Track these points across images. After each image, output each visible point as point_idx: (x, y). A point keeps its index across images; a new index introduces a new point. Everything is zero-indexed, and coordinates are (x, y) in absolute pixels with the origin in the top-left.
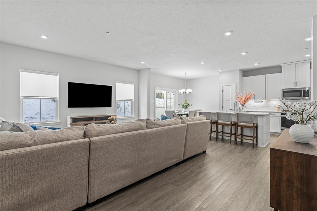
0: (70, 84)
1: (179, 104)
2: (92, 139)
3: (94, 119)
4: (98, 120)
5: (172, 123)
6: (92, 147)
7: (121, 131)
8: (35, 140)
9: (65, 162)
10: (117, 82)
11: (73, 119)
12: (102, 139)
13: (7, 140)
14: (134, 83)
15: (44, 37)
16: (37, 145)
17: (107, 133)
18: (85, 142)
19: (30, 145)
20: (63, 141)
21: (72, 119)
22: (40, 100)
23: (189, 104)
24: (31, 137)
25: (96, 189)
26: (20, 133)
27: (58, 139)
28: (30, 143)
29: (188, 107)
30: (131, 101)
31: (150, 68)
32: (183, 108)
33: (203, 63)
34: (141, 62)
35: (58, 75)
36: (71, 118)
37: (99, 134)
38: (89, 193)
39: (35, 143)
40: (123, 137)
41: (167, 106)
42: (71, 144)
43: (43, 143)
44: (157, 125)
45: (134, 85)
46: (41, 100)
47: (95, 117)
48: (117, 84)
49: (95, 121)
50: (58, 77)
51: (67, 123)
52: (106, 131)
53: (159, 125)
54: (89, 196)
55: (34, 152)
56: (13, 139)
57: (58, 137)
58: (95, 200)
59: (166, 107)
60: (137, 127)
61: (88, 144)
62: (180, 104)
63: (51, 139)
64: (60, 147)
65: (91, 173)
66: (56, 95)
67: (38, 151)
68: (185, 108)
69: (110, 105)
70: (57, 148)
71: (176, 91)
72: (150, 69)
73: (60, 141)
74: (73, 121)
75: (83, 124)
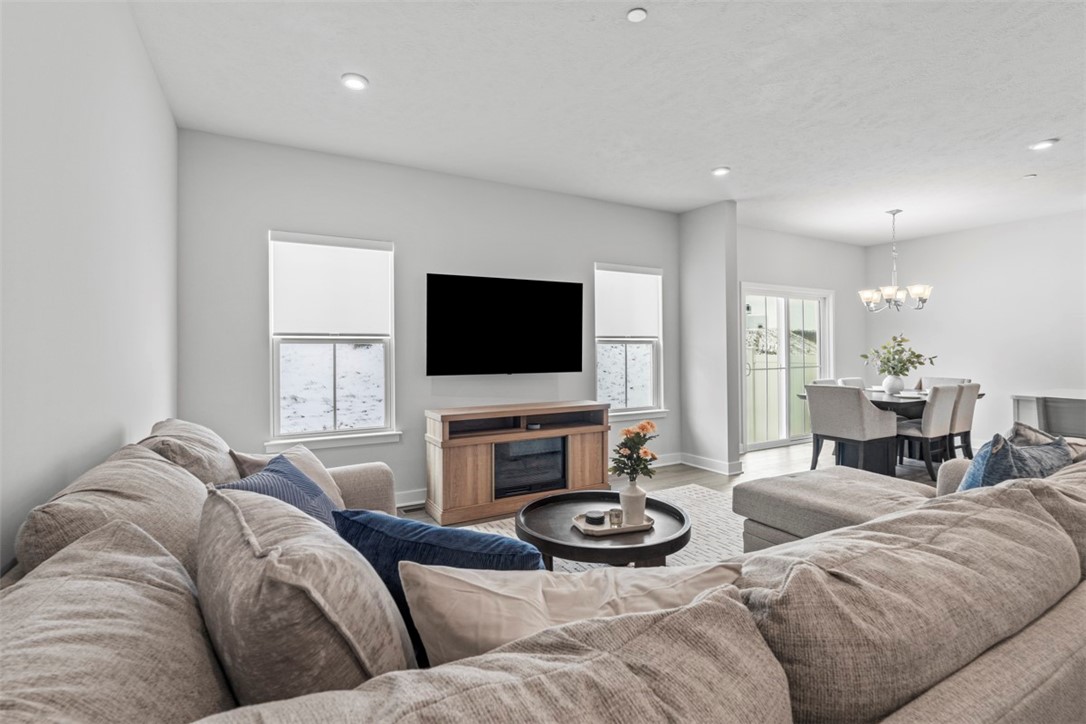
0: (433, 280)
1: (866, 357)
3: (523, 423)
4: (538, 426)
10: (597, 268)
11: (450, 423)
14: (661, 270)
15: (355, 84)
21: (447, 425)
22: (332, 345)
23: (919, 356)
29: (911, 368)
30: (650, 346)
31: (734, 197)
32: (883, 371)
34: (714, 170)
35: (391, 250)
36: (444, 418)
41: (792, 360)
45: (660, 277)
46: (337, 346)
47: (528, 416)
48: (598, 273)
49: (528, 429)
50: (391, 255)
51: (427, 439)
59: (784, 366)
62: (871, 354)
66: (386, 327)
68: (896, 374)
69: (576, 364)
71: (825, 298)
72: (733, 203)
74: (451, 433)
75: (487, 444)
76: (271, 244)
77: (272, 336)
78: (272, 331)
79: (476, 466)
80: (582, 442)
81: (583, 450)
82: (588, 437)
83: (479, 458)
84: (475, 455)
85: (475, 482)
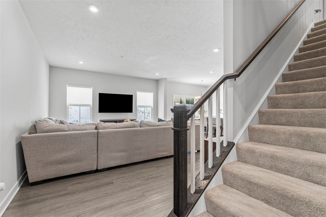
0: (100, 94)
2: (99, 131)
3: (118, 122)
5: (162, 125)
6: (99, 135)
7: (118, 127)
8: (69, 129)
9: (83, 142)
10: (138, 92)
12: (105, 131)
13: (57, 127)
14: (153, 92)
16: (70, 131)
17: (109, 128)
18: (95, 132)
19: (67, 131)
20: (83, 130)
22: (79, 106)
24: (67, 127)
25: (102, 161)
26: (63, 125)
27: (81, 129)
28: (67, 130)
30: (150, 108)
31: (166, 78)
33: (212, 72)
36: (100, 120)
37: (104, 128)
38: (98, 163)
39: (69, 130)
40: (119, 131)
42: (87, 132)
43: (73, 130)
44: (148, 125)
45: (153, 94)
46: (81, 107)
50: (92, 89)
52: (109, 127)
53: (150, 125)
54: (98, 165)
55: (69, 134)
56: (59, 127)
57: (81, 128)
58: (102, 168)
60: (131, 126)
61: (97, 133)
63: (77, 129)
64: (81, 133)
65: (99, 151)
66: (91, 103)
67: (70, 134)
69: (131, 111)
70: (79, 134)
73: (82, 130)
76: (67, 87)
77: (67, 105)
78: (67, 103)
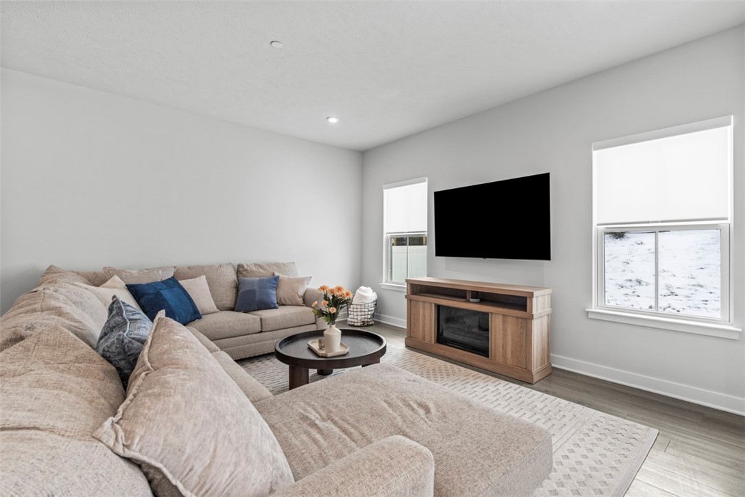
3: (468, 296)
4: (478, 300)
10: (598, 149)
35: (426, 181)
45: (730, 128)
47: (473, 292)
50: (427, 184)
75: (431, 303)
76: (385, 191)
77: (385, 234)
79: (424, 316)
80: (504, 322)
81: (505, 330)
82: (510, 320)
83: (426, 311)
84: (424, 309)
85: (424, 327)
